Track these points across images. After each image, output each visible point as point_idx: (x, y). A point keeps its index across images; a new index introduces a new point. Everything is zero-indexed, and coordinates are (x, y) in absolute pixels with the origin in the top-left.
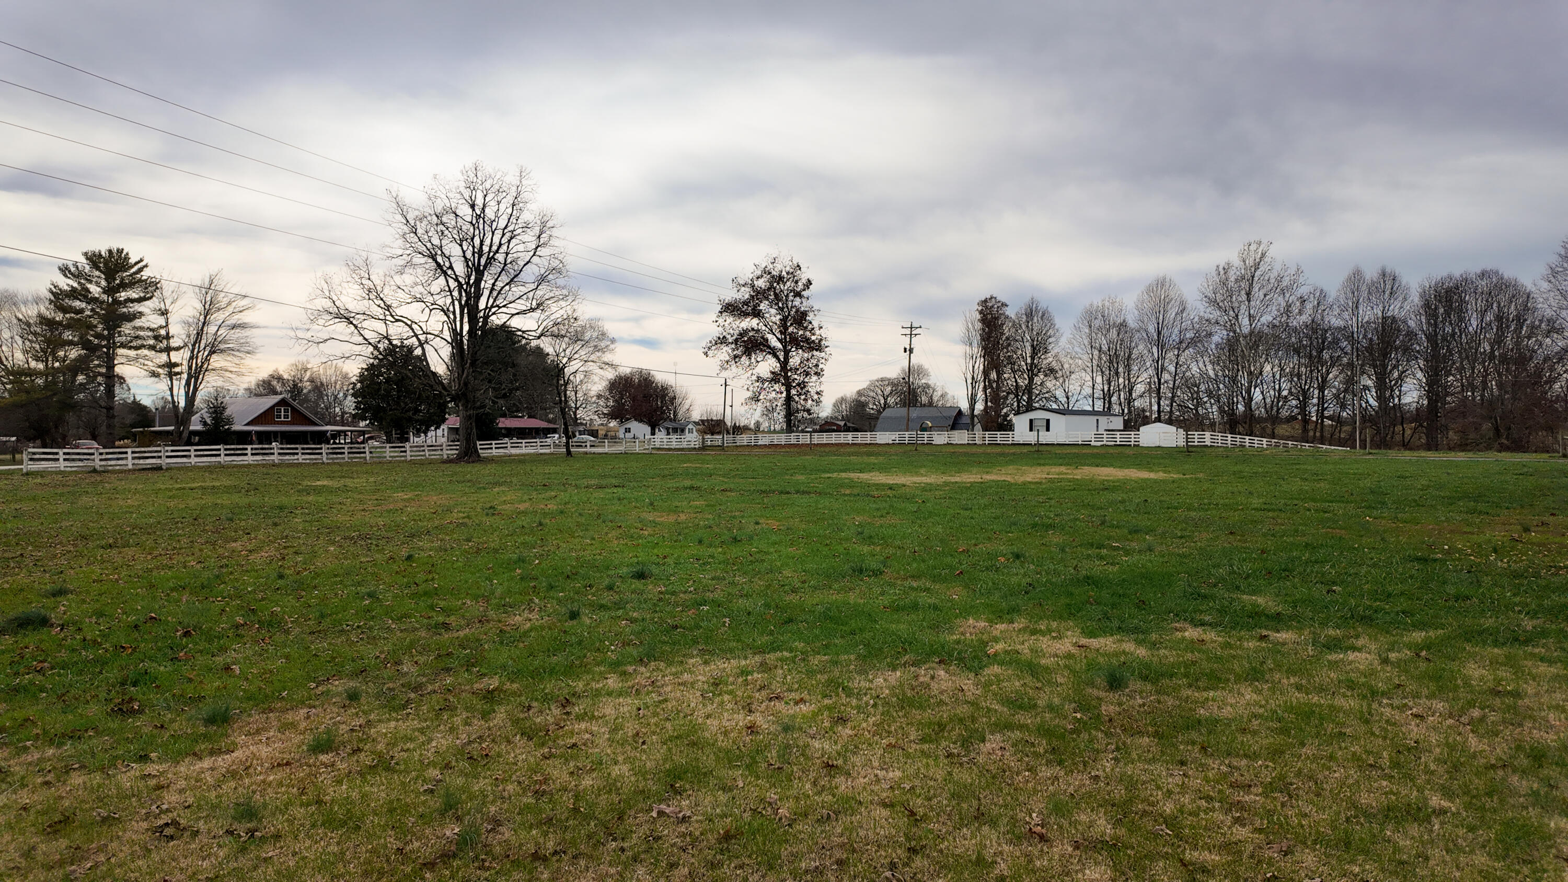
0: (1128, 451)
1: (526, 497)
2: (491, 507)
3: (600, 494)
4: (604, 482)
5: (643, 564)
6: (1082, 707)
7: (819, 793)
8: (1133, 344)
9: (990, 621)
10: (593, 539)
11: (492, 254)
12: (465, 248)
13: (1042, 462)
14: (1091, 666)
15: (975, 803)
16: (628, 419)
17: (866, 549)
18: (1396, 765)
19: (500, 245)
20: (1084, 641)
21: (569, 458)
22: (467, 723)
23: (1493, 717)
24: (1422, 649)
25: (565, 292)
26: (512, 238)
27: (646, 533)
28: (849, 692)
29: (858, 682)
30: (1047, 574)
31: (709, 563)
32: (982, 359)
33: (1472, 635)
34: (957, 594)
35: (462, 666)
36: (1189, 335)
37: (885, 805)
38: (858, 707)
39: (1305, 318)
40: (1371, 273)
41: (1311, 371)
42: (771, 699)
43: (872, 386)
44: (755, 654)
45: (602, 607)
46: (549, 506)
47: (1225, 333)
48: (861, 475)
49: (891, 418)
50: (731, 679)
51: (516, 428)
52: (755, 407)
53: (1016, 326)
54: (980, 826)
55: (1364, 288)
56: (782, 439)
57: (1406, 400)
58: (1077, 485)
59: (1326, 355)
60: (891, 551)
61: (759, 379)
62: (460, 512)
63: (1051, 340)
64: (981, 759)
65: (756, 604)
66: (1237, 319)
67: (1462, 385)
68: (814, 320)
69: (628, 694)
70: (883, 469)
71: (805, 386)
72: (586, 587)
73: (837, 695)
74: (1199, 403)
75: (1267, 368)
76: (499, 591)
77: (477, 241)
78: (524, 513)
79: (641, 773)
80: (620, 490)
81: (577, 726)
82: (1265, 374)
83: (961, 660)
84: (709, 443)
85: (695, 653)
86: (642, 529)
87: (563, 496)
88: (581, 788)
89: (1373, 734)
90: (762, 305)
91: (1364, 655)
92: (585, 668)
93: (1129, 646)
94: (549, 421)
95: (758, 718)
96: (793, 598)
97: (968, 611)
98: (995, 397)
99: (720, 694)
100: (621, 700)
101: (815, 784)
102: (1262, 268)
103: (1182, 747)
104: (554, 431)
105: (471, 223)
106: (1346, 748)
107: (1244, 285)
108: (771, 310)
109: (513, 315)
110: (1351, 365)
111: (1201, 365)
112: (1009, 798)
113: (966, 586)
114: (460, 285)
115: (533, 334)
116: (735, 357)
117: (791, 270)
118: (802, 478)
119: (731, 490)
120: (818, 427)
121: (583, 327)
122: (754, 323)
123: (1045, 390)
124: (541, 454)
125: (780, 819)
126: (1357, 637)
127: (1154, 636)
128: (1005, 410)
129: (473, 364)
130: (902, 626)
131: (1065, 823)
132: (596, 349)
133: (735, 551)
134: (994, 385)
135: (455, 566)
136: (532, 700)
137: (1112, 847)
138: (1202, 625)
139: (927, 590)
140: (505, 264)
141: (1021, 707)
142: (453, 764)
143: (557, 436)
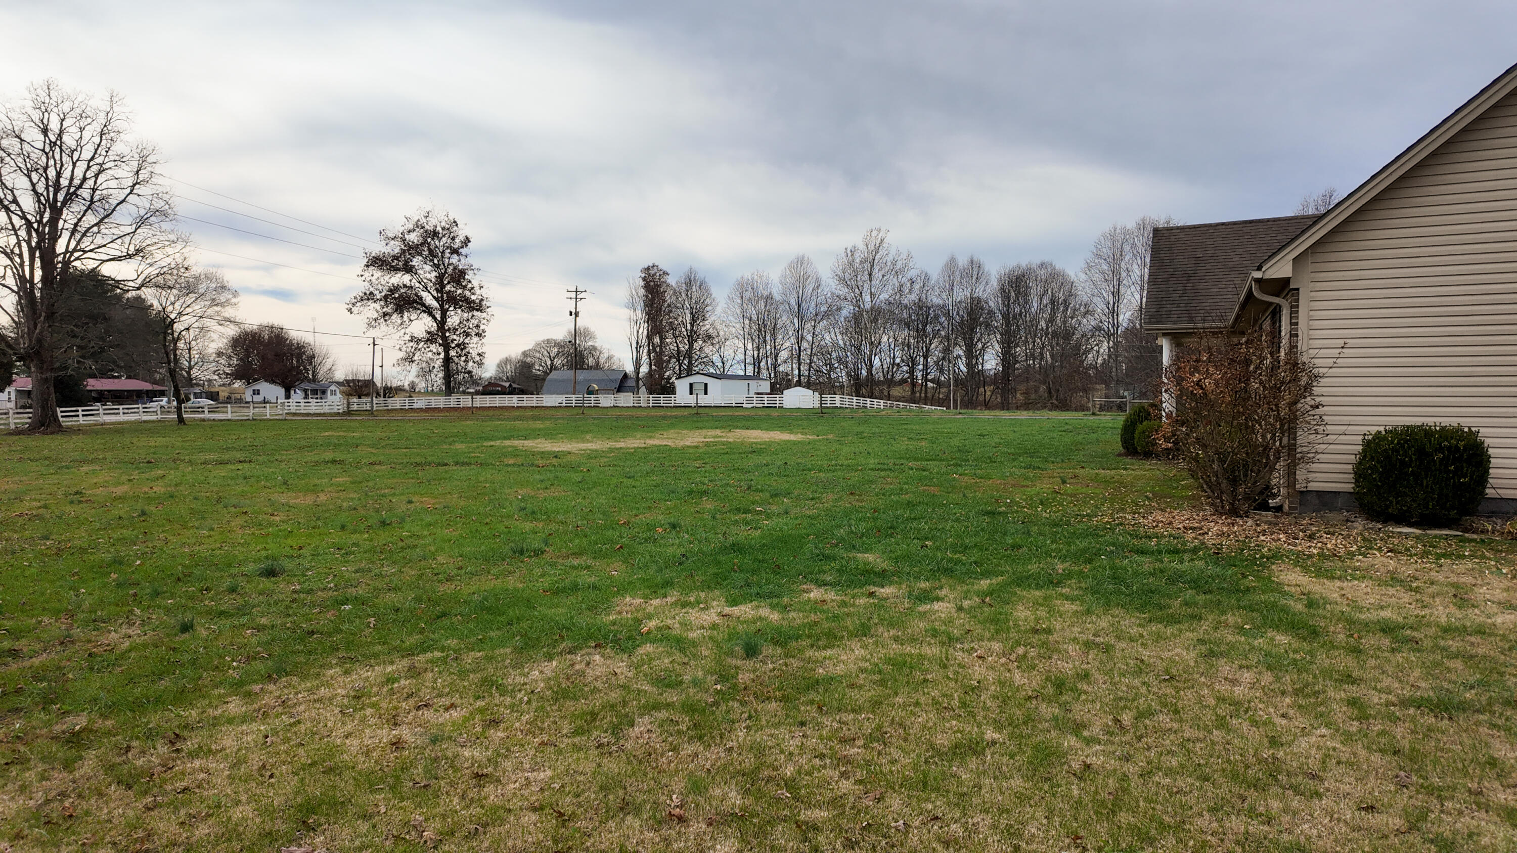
0: (774, 413)
1: (124, 478)
2: (76, 493)
3: (222, 471)
4: (226, 457)
5: (274, 559)
6: (723, 678)
7: (468, 807)
8: (778, 316)
9: (646, 597)
10: (212, 529)
11: (72, 190)
12: (35, 181)
13: (700, 425)
14: (732, 636)
15: (621, 793)
16: (256, 380)
17: (528, 526)
18: (964, 705)
19: (84, 179)
20: (727, 610)
21: (181, 426)
22: (43, 778)
23: (1033, 653)
24: (986, 596)
25: (172, 237)
26: (100, 172)
27: (277, 518)
28: (503, 690)
29: (514, 678)
30: (700, 542)
31: (353, 553)
32: (646, 325)
33: (1022, 581)
34: (616, 570)
35: (37, 704)
36: (824, 308)
37: (534, 809)
38: (512, 707)
39: (913, 297)
40: (963, 261)
41: (918, 342)
42: (418, 708)
43: (539, 346)
44: (403, 657)
45: (222, 614)
46: (155, 489)
47: (852, 308)
48: (526, 443)
49: (556, 381)
50: (375, 689)
51: (109, 391)
52: (409, 368)
53: (677, 294)
54: (625, 815)
55: (957, 273)
56: (440, 402)
57: (988, 366)
58: (731, 449)
59: (929, 328)
60: (554, 527)
61: (412, 338)
62: (35, 500)
63: (708, 308)
64: (629, 746)
65: (404, 599)
66: (861, 296)
67: (1026, 355)
68: (473, 278)
69: (254, 720)
70: (548, 435)
71: (465, 348)
72: (201, 591)
73: (491, 695)
74: (832, 368)
75: (885, 339)
76: (86, 605)
77: (52, 173)
78: (122, 498)
79: (268, 812)
80: (246, 465)
81: (189, 765)
82: (882, 345)
83: (616, 641)
84: (355, 407)
85: (333, 662)
86: (272, 515)
87: (173, 475)
88: (194, 839)
89: (948, 678)
90: (415, 260)
91: (945, 605)
92: (199, 691)
93: (765, 612)
94: (155, 382)
95: (405, 732)
96: (447, 588)
97: (624, 588)
98: (659, 360)
99: (362, 709)
100: (244, 727)
101: (463, 797)
102: (881, 253)
103: (803, 708)
104: (162, 394)
105: (43, 150)
106: (928, 694)
107: (867, 266)
108: (425, 266)
109: (104, 261)
110: (947, 338)
111: (833, 336)
112: (653, 782)
113: (625, 561)
114: (29, 224)
115: (131, 284)
116: (385, 314)
117: (447, 226)
118: (460, 446)
119: (380, 464)
120: (481, 388)
121: (197, 278)
122: (406, 279)
123: (703, 355)
124: (145, 422)
125: (426, 842)
126: (941, 588)
127: (786, 600)
128: (667, 374)
129: (50, 316)
130: (560, 611)
131: (701, 800)
132: (214, 303)
133: (383, 537)
134: (658, 349)
135: (27, 573)
136: (131, 738)
137: (739, 818)
138: (825, 585)
139: (588, 568)
140: (92, 202)
141: (668, 686)
142: (26, 832)
143: (165, 399)
